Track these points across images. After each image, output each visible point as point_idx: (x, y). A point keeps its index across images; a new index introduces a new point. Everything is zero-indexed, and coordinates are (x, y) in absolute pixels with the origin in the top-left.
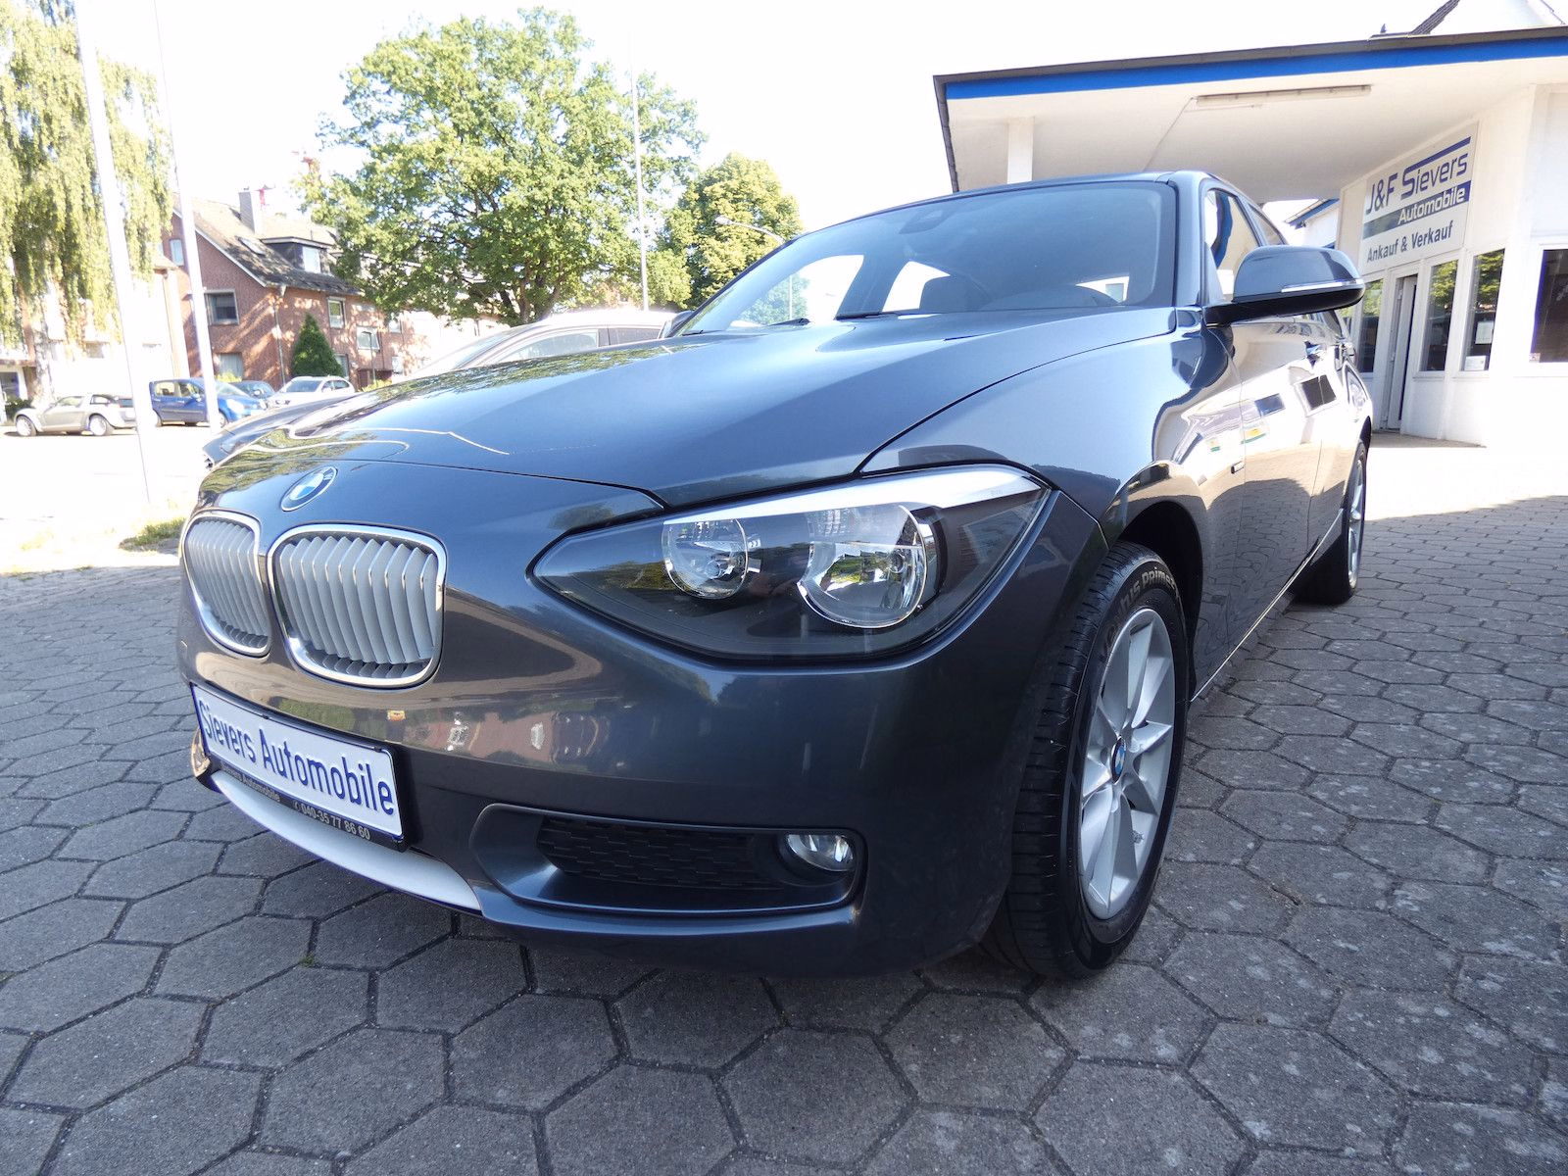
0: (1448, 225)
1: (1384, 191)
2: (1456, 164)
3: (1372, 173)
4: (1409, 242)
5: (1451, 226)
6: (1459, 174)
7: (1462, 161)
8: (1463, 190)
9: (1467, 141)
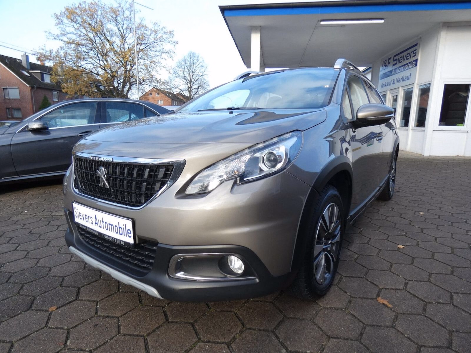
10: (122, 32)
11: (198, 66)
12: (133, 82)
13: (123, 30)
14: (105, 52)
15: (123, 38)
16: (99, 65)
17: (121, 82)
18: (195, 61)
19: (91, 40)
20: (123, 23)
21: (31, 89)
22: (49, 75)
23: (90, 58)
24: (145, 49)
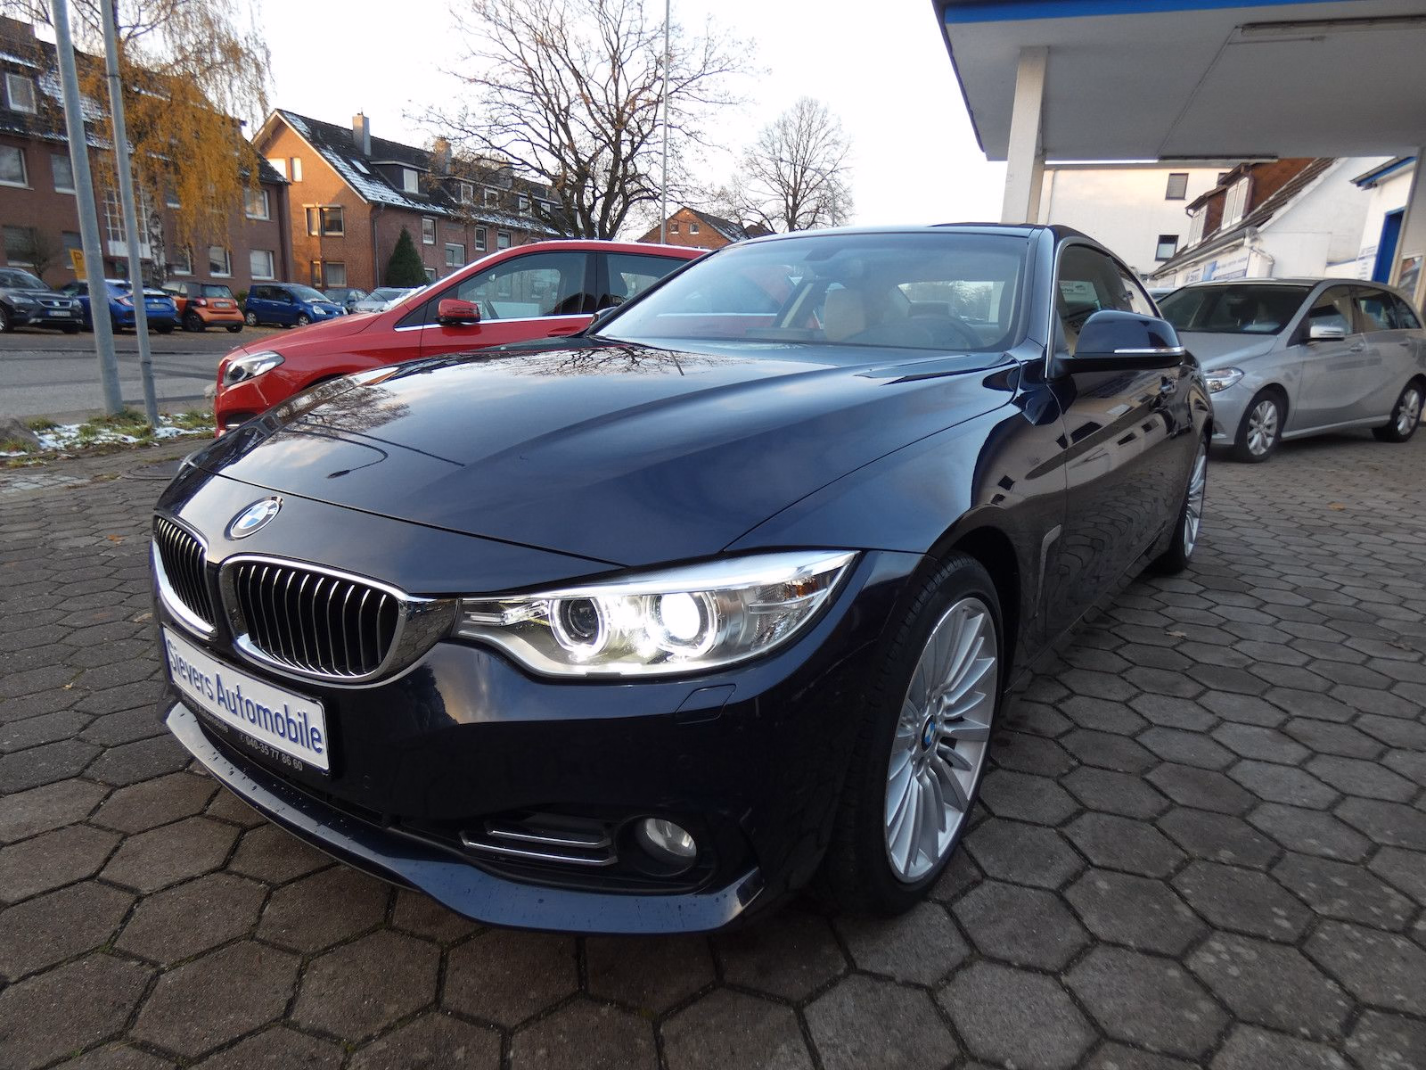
10: (615, 48)
11: (824, 142)
12: (631, 195)
13: (618, 39)
14: (564, 104)
15: (616, 61)
16: (547, 146)
17: (602, 195)
18: (815, 126)
19: (530, 69)
20: (618, 19)
21: (372, 211)
22: (416, 173)
23: (526, 123)
24: (674, 95)
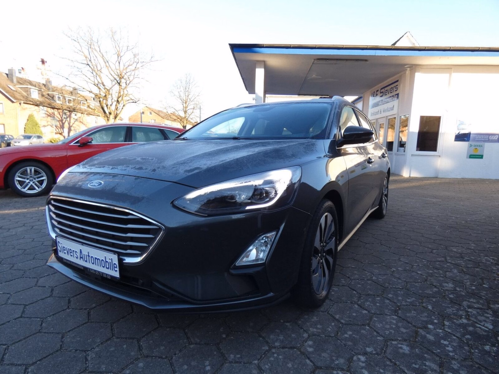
0: (393, 106)
1: (375, 95)
2: (395, 88)
3: (372, 89)
4: (382, 111)
5: (393, 107)
6: (396, 91)
7: (396, 87)
8: (396, 96)
9: (397, 81)
